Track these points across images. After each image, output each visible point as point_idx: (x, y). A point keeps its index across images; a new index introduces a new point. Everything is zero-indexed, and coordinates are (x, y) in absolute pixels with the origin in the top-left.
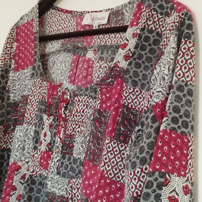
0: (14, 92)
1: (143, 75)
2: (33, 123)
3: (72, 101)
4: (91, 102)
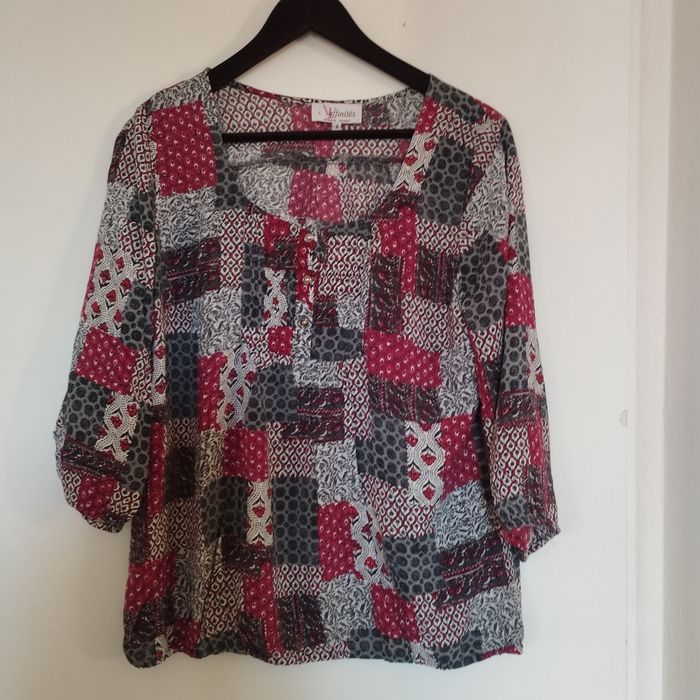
0: (167, 232)
1: (442, 202)
2: (237, 285)
3: (322, 244)
4: (361, 244)
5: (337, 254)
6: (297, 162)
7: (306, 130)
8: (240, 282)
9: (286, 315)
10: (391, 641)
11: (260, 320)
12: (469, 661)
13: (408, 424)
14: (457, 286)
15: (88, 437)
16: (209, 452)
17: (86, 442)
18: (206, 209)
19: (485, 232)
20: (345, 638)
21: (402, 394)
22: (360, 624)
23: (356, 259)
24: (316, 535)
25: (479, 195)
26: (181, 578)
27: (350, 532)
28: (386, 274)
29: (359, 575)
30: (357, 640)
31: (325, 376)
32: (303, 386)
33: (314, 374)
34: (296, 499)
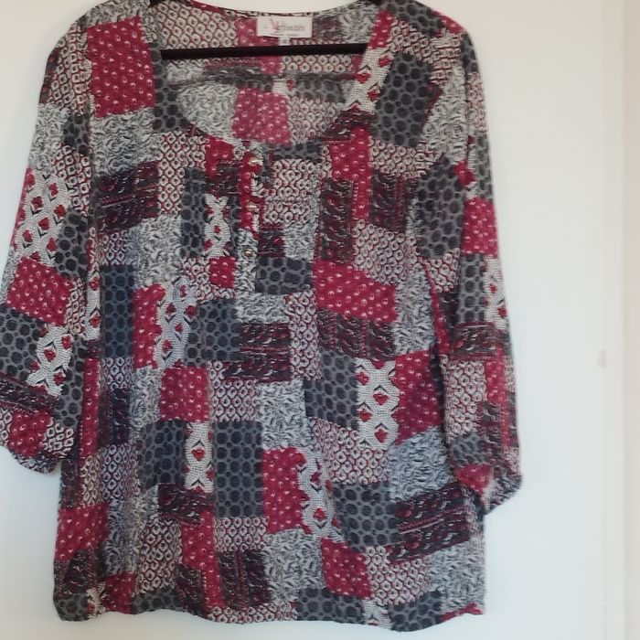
0: (101, 156)
1: (398, 122)
2: (176, 212)
3: (267, 168)
4: (310, 169)
5: (284, 179)
6: (242, 80)
7: (251, 45)
8: (179, 209)
9: (229, 244)
10: (341, 598)
11: (200, 250)
12: (427, 624)
13: (359, 361)
14: (412, 213)
15: (19, 372)
16: (145, 391)
17: (17, 377)
18: (144, 131)
19: (443, 154)
20: (292, 598)
21: (352, 328)
22: (308, 583)
23: (305, 183)
24: (259, 483)
25: (437, 115)
26: (113, 532)
27: (296, 481)
28: (336, 200)
29: (307, 530)
30: (305, 600)
31: (270, 311)
32: (246, 321)
33: (259, 308)
34: (238, 445)
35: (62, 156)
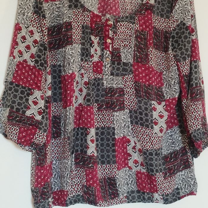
2: (79, 43)
3: (114, 25)
4: (131, 26)
5: (121, 30)
8: (80, 42)
9: (100, 56)
10: (146, 194)
11: (89, 59)
13: (153, 102)
14: (170, 44)
15: (21, 110)
16: (70, 116)
17: (21, 112)
18: (65, 9)
19: (181, 22)
20: (125, 195)
21: (150, 89)
22: (131, 188)
23: (129, 32)
24: (114, 151)
25: (178, 6)
27: (127, 149)
28: (141, 39)
29: (130, 168)
30: (130, 195)
31: (117, 83)
32: (107, 87)
33: (112, 82)
34: (104, 136)
35: (34, 18)
